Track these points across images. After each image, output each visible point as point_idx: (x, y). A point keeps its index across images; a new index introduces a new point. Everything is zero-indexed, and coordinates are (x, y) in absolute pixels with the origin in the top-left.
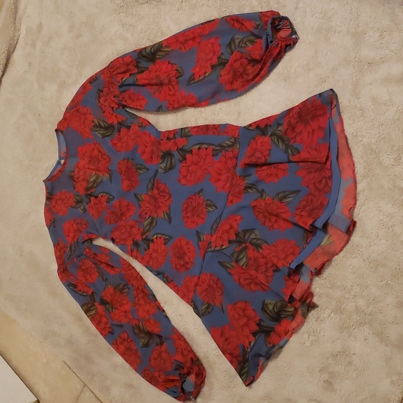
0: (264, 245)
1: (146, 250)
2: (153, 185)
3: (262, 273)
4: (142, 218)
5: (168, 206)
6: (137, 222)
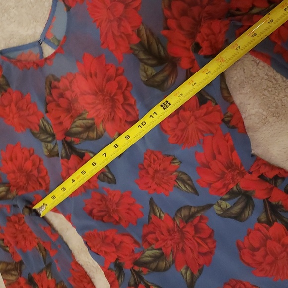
4: (147, 240)
5: (199, 265)
6: (136, 242)
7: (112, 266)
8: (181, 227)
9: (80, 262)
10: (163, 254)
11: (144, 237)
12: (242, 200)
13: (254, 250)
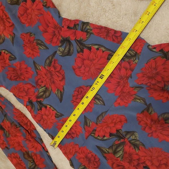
0: (141, 147)
1: (38, 110)
2: (51, 62)
3: (134, 166)
4: (39, 84)
5: (62, 86)
6: (33, 87)
7: (28, 104)
8: (49, 70)
9: (18, 108)
10: (46, 88)
11: (37, 83)
12: (67, 44)
13: (80, 68)
